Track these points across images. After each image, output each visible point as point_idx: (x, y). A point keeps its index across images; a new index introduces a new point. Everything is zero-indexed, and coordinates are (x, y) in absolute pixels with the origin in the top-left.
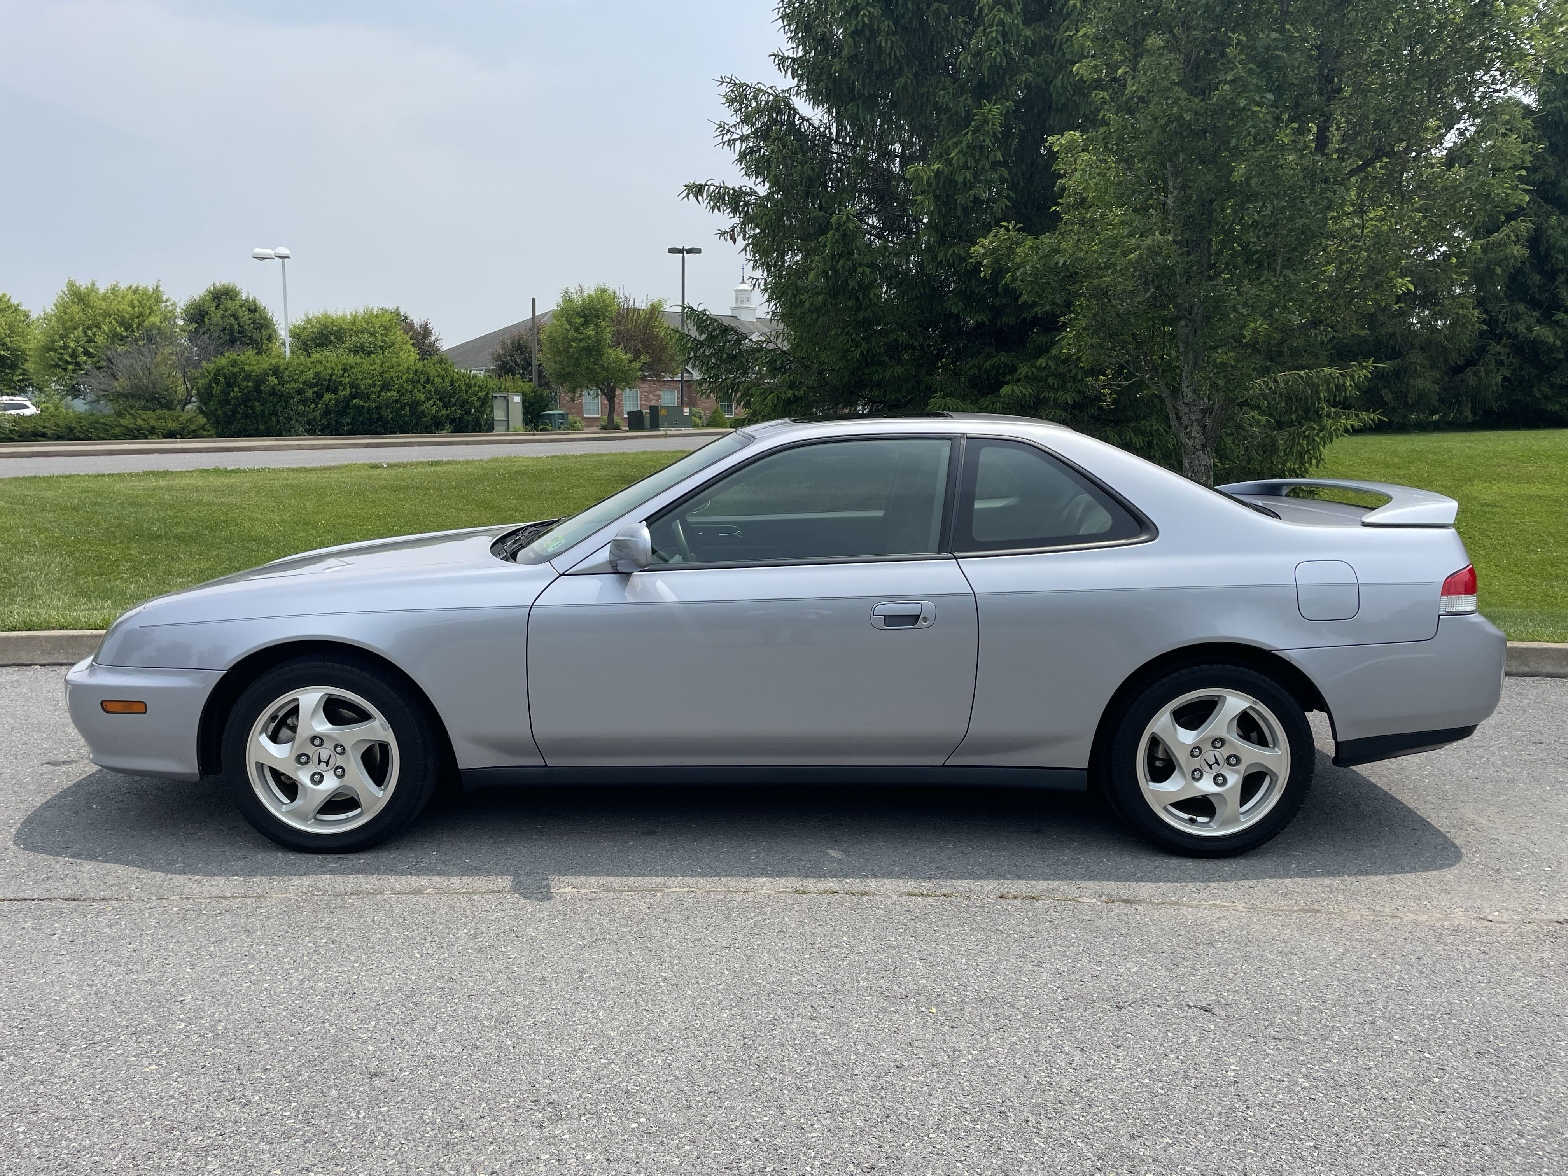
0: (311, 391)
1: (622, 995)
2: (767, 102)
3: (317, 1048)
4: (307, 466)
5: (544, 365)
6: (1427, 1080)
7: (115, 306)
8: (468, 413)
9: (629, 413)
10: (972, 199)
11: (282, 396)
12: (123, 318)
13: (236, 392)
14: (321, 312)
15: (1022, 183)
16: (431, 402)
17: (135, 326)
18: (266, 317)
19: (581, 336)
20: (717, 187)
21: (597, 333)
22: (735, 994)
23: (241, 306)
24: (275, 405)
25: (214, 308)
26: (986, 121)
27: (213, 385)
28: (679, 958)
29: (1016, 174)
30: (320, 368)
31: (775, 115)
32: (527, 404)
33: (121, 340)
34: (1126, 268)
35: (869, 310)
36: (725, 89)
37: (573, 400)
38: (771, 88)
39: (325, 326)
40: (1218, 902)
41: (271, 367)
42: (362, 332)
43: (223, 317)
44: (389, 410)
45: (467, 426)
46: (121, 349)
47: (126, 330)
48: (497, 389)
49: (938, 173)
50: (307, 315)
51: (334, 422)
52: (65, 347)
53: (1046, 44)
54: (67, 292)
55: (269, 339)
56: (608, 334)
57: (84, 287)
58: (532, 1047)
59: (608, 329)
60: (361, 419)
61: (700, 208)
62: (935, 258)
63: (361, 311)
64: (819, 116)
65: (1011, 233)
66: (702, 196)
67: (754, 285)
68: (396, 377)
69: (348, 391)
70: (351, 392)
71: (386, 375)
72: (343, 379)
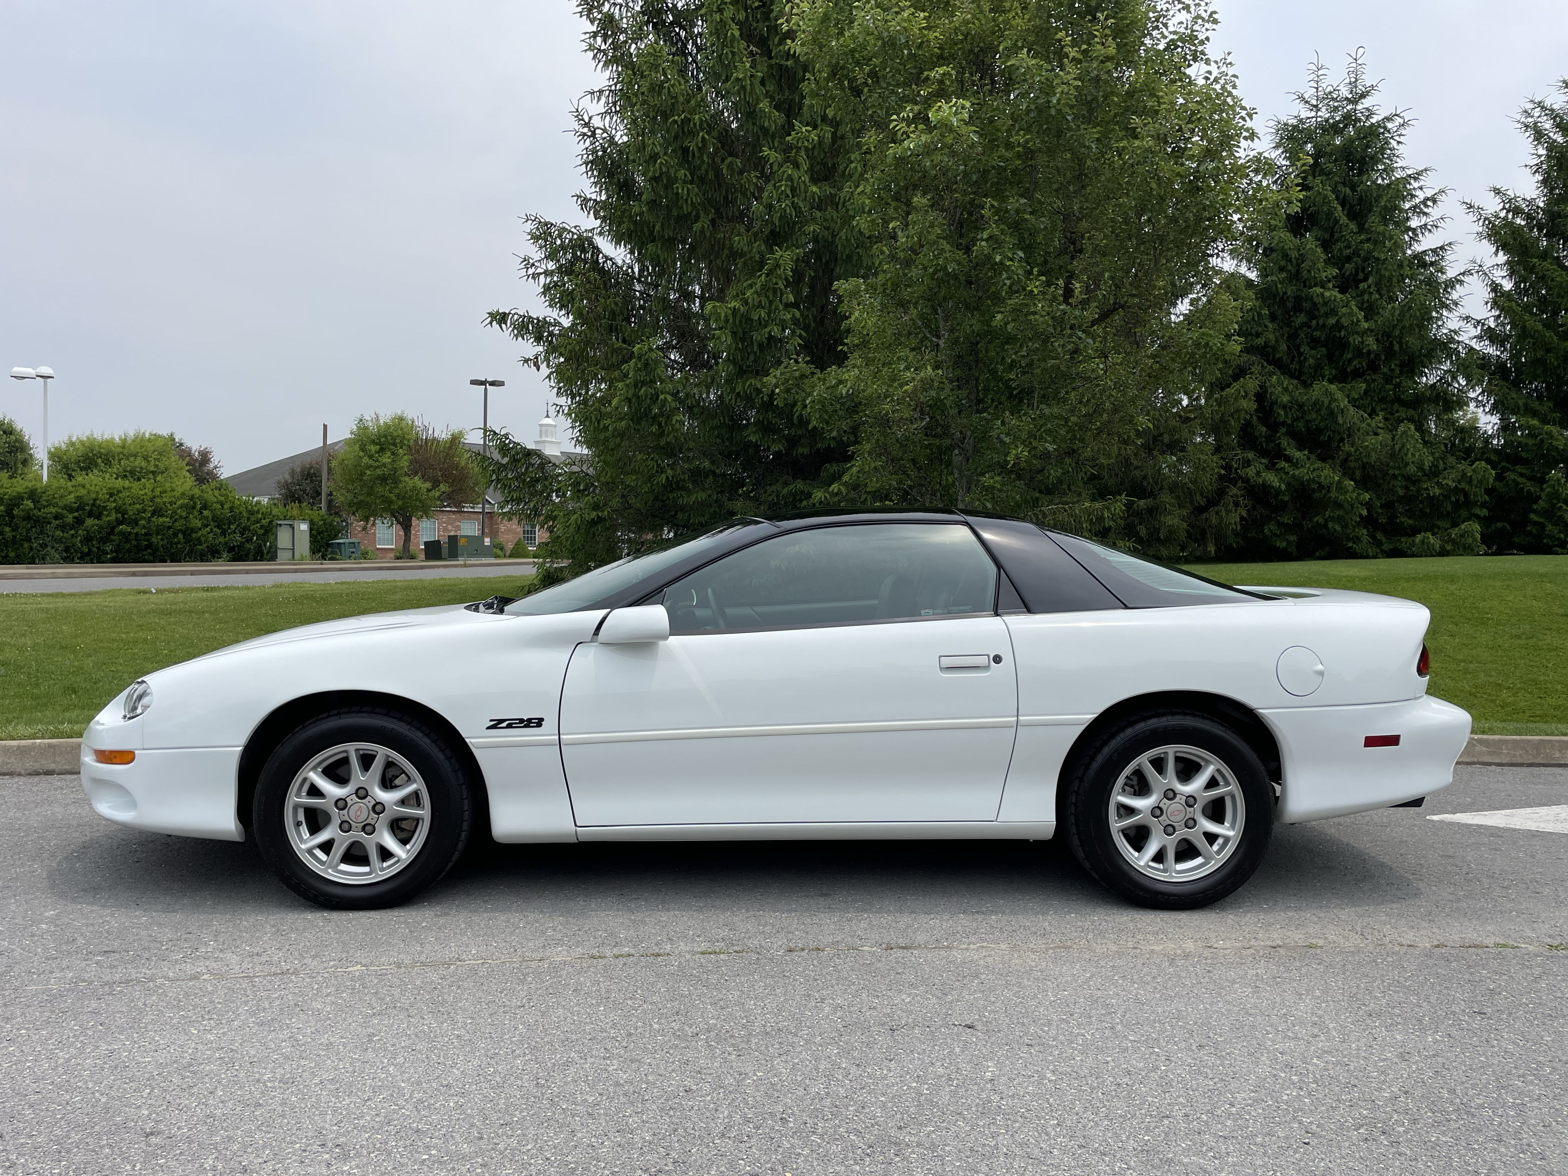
0: (71, 516)
1: (413, 1053)
2: (571, 240)
3: (87, 1114)
4: (65, 592)
5: (335, 494)
6: (1156, 1068)
8: (249, 540)
9: (426, 543)
10: (767, 336)
11: (37, 521)
14: (86, 434)
15: (813, 325)
16: (208, 529)
18: (22, 441)
19: (376, 464)
20: (521, 316)
21: (394, 461)
22: (528, 1043)
24: (28, 530)
26: (778, 266)
28: (473, 1018)
29: (807, 316)
30: (82, 492)
31: (579, 253)
32: (314, 532)
34: (903, 398)
35: (671, 436)
36: (529, 226)
37: (364, 529)
38: (575, 227)
40: (985, 944)
41: (27, 490)
42: (135, 456)
44: (160, 537)
45: (247, 555)
48: (281, 517)
49: (735, 311)
51: (95, 549)
53: (832, 201)
55: (25, 462)
56: (404, 462)
58: (319, 1101)
59: (406, 457)
60: (128, 546)
61: (504, 335)
62: (733, 390)
63: (132, 433)
64: (622, 256)
65: (801, 365)
66: (506, 323)
67: (558, 411)
68: (169, 503)
69: (113, 516)
70: (117, 518)
71: (158, 500)
72: (108, 504)
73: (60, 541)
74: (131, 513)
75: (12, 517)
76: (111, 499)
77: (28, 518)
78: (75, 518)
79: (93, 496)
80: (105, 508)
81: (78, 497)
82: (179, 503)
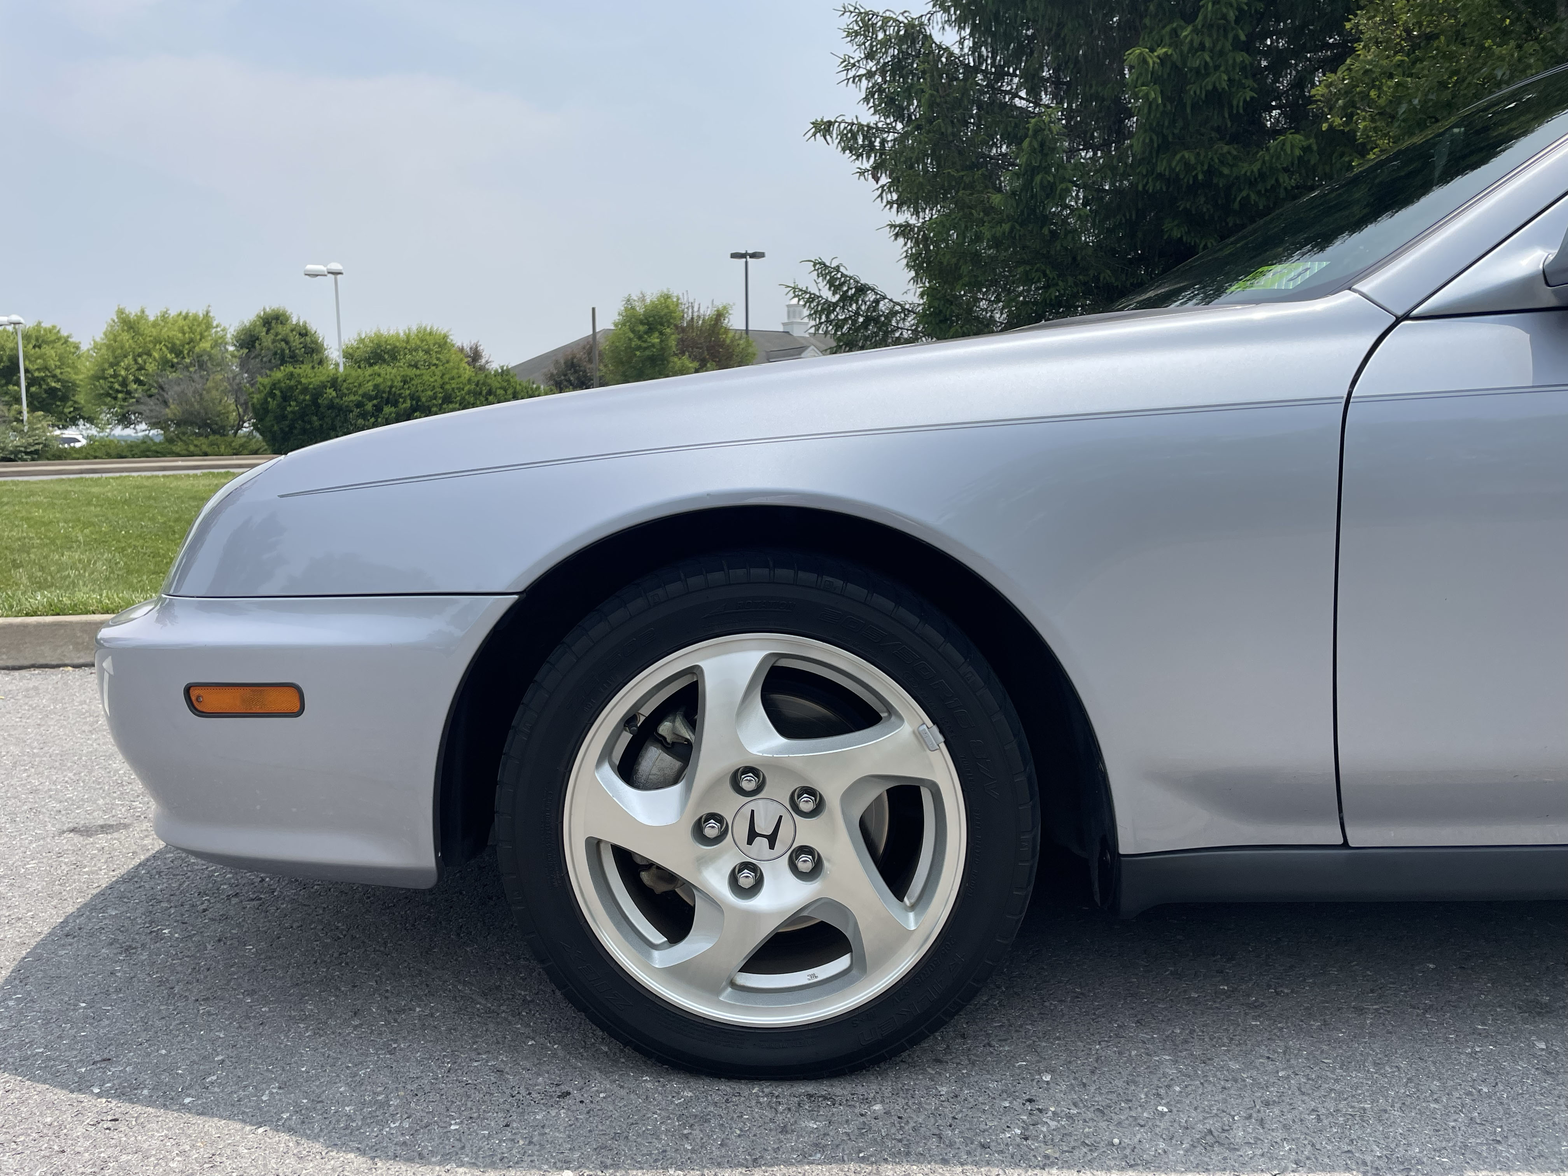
2: (897, 31)
7: (165, 333)
11: (340, 409)
12: (174, 344)
13: (293, 407)
14: (374, 331)
17: (186, 352)
18: (317, 342)
19: (644, 345)
20: (849, 124)
21: (662, 341)
23: (292, 331)
24: (333, 420)
25: (264, 333)
27: (269, 399)
30: (379, 380)
33: (172, 366)
36: (848, 19)
38: (903, 14)
39: (379, 345)
41: (329, 379)
42: (416, 350)
43: (274, 342)
46: (173, 376)
47: (177, 356)
50: (359, 334)
52: (115, 376)
54: (116, 320)
56: (673, 342)
57: (134, 314)
59: (673, 337)
63: (414, 329)
64: (960, 42)
66: (831, 135)
75: (318, 406)
77: (331, 406)
78: (374, 405)
81: (375, 385)
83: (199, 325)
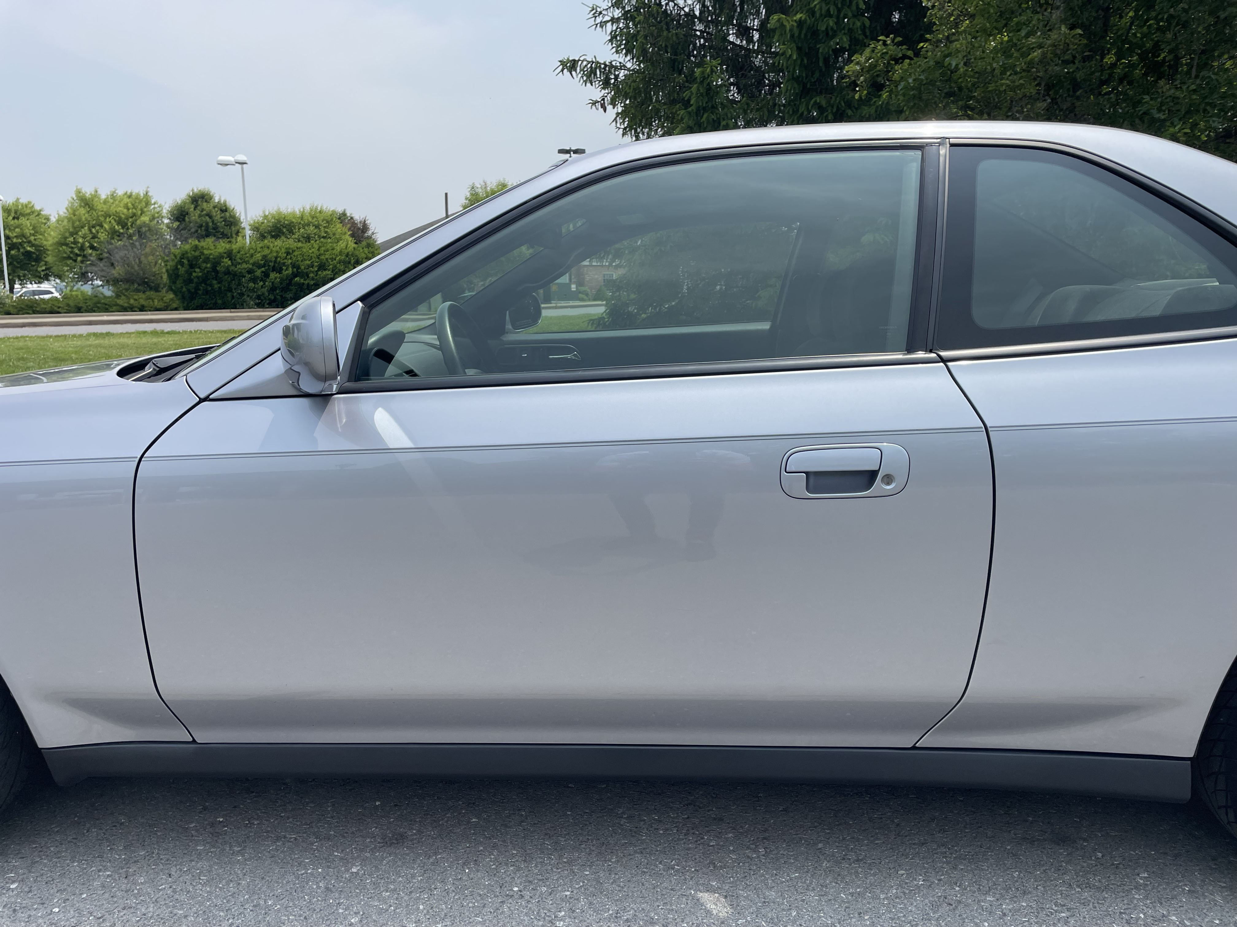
0: (259, 271)
7: (113, 209)
11: (235, 275)
12: (120, 218)
13: (197, 273)
14: (275, 209)
17: (129, 224)
18: (235, 217)
20: (589, 62)
23: (214, 207)
24: (229, 283)
25: (192, 209)
27: (179, 267)
33: (119, 235)
43: (200, 216)
46: (118, 243)
47: (123, 228)
50: (264, 212)
52: (75, 242)
54: (75, 198)
55: (235, 232)
57: (89, 193)
61: (574, 82)
66: (576, 71)
68: (330, 259)
69: (290, 271)
70: (293, 272)
71: (322, 257)
72: (286, 261)
73: (253, 290)
74: (303, 267)
75: (217, 272)
76: (289, 257)
77: (228, 272)
78: (262, 272)
79: (275, 254)
80: (284, 264)
81: (264, 256)
82: (337, 259)
83: (141, 201)
